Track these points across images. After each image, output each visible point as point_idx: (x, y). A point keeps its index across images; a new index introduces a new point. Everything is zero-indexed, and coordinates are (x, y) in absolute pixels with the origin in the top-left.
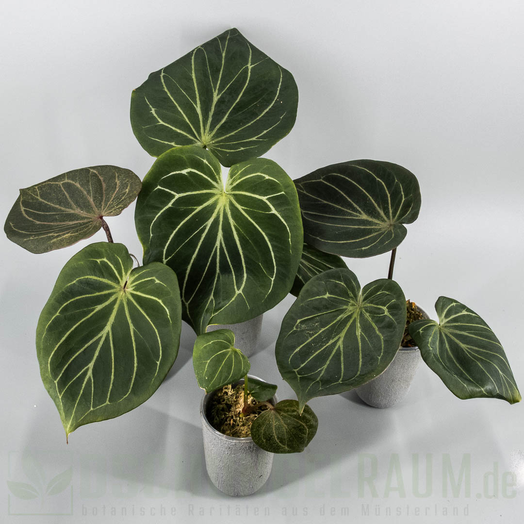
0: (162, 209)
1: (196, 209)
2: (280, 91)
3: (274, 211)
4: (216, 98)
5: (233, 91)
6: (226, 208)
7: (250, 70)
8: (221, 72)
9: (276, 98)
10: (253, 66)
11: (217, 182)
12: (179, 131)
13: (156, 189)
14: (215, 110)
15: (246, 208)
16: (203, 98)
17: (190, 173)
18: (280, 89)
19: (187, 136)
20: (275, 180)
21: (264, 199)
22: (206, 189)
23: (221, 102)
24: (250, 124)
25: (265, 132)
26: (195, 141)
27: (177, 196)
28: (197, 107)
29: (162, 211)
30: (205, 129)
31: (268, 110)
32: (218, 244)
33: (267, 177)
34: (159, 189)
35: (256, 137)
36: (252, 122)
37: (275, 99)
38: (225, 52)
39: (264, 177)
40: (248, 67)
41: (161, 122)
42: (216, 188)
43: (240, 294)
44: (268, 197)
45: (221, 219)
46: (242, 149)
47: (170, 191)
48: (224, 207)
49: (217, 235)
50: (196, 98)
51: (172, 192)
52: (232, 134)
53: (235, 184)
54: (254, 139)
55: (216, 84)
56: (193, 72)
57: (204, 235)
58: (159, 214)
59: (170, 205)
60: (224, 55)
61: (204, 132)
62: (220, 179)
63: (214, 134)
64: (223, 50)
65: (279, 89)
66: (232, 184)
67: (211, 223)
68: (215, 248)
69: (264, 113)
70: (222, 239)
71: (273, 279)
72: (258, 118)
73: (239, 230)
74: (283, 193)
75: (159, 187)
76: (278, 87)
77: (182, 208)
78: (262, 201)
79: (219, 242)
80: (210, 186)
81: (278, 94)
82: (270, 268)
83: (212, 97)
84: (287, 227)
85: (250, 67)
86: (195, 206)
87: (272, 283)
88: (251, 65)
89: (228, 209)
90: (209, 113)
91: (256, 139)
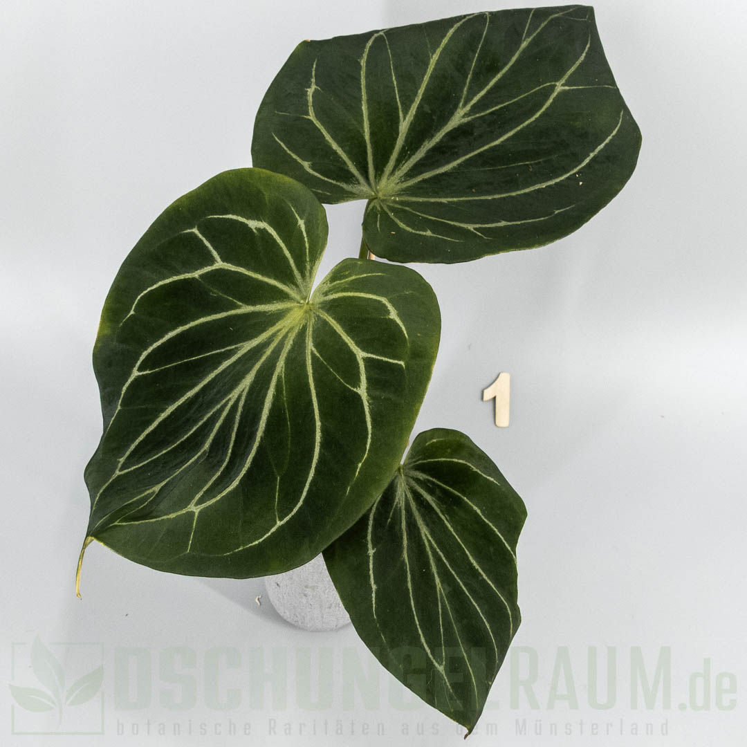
0: (179, 273)
1: (239, 307)
2: (592, 160)
3: (362, 390)
4: (458, 118)
5: (500, 122)
6: (290, 335)
7: (555, 94)
8: (499, 76)
9: (575, 170)
10: (567, 88)
11: (303, 276)
12: (335, 146)
13: (189, 231)
14: (441, 141)
15: (318, 355)
16: (427, 109)
17: (263, 232)
18: (595, 157)
19: (345, 163)
20: (404, 328)
21: (360, 355)
22: (276, 278)
23: (462, 131)
24: (490, 198)
25: (503, 223)
26: (357, 180)
27: (220, 264)
28: (405, 118)
29: (176, 278)
30: (396, 167)
31: (544, 185)
32: (234, 395)
33: (393, 315)
34: (192, 233)
35: (477, 226)
36: (497, 196)
37: (572, 173)
38: (529, 40)
39: (388, 312)
40: (555, 85)
41: (312, 116)
42: (297, 286)
43: (193, 513)
44: (370, 355)
45: (268, 352)
46: (429, 233)
47: (211, 248)
48: (288, 332)
49: (243, 377)
50: (412, 101)
51: (215, 253)
52: (444, 200)
53: (331, 297)
54: (471, 227)
55: (475, 95)
56: (439, 51)
57: (226, 364)
58: (167, 281)
59: (196, 274)
60: (524, 45)
61: (392, 173)
62: (311, 273)
63: (410, 187)
64: (528, 35)
65: (592, 155)
66: (326, 294)
67: (249, 348)
68: (226, 399)
69: (532, 189)
70: (246, 391)
71: (279, 523)
72: (514, 194)
73: (282, 391)
74: (402, 363)
75: (195, 231)
76: (593, 151)
77: (215, 293)
78: (352, 356)
79: (239, 392)
80: (287, 277)
81: (584, 164)
82: (290, 497)
83: (451, 113)
84: (370, 436)
85: (560, 87)
86: (239, 300)
87: (273, 530)
88: (563, 85)
89: (292, 338)
90: (424, 141)
91: (475, 229)
